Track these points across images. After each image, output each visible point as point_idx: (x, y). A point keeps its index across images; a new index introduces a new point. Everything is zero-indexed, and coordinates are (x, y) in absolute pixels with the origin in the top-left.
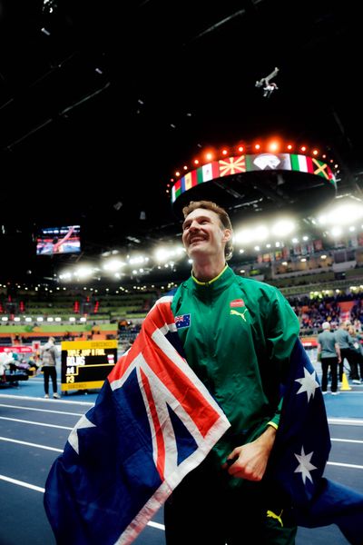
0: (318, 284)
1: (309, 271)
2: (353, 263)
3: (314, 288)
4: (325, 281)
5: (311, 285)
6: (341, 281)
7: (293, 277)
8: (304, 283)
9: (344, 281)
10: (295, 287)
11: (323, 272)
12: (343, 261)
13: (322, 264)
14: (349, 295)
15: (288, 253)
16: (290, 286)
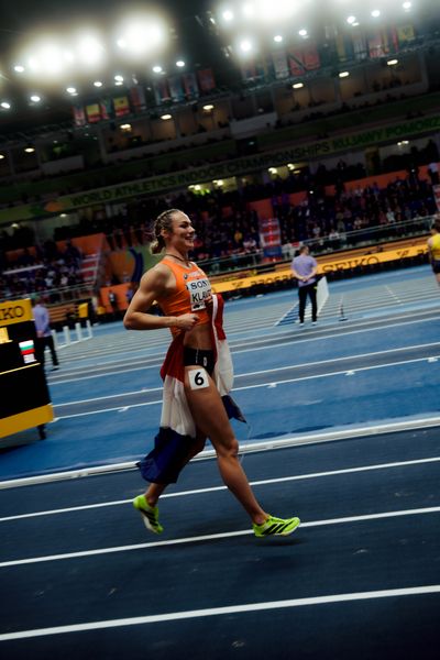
0: (206, 167)
1: (180, 141)
2: (272, 118)
3: (197, 175)
4: (216, 161)
5: (191, 169)
6: (251, 157)
7: (151, 155)
8: (175, 167)
9: (258, 156)
10: (159, 177)
11: (212, 141)
12: (249, 115)
13: (207, 123)
14: (269, 185)
15: (142, 100)
16: (145, 175)
